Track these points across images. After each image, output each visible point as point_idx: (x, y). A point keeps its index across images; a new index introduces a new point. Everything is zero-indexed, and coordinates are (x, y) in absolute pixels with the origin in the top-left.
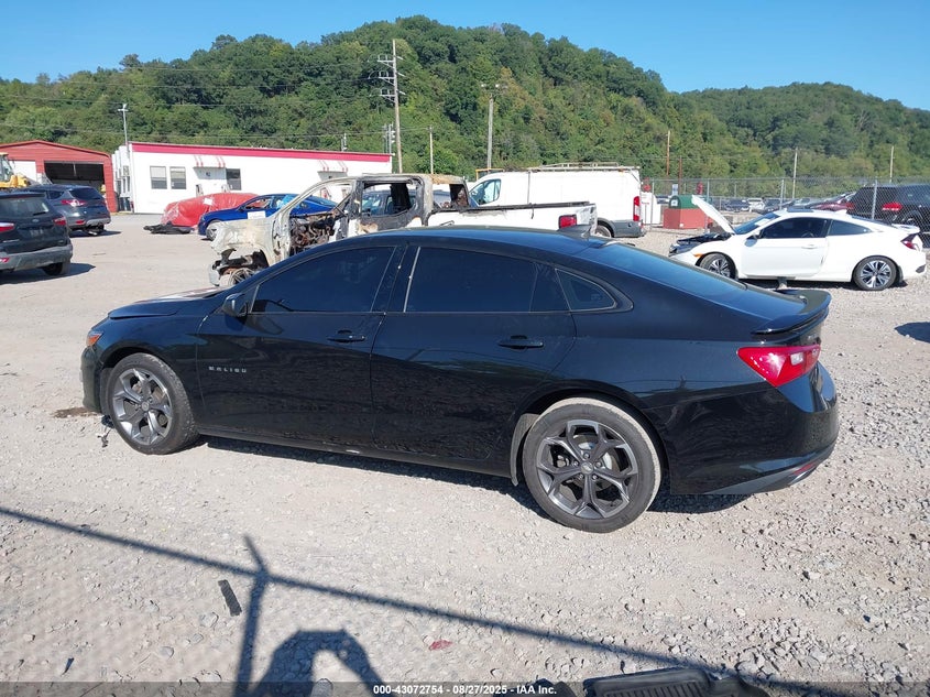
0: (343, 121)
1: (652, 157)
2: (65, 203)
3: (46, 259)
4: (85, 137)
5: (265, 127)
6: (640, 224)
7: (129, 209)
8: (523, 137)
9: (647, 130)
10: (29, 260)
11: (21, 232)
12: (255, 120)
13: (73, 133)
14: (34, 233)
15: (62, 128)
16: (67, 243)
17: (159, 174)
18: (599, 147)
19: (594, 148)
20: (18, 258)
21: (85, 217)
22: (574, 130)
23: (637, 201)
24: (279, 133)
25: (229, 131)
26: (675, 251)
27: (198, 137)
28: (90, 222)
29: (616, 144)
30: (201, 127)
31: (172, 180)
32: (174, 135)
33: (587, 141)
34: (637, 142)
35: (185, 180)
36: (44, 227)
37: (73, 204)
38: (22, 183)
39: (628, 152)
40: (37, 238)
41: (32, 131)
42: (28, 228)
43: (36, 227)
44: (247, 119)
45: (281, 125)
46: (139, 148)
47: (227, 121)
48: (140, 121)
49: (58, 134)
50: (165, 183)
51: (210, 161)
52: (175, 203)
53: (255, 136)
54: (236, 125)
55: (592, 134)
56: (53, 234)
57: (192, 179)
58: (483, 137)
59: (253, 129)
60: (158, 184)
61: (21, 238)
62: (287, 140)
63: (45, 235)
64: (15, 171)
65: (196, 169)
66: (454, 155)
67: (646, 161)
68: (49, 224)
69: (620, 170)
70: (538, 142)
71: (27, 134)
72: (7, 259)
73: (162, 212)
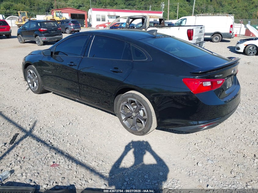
0: (154, 2)
1: (253, 13)
2: (70, 24)
3: (55, 39)
4: (86, 7)
5: (132, 4)
6: (232, 34)
7: (91, 27)
8: (209, 6)
9: (252, 3)
10: (51, 39)
11: (49, 31)
12: (130, 2)
13: (84, 6)
14: (52, 32)
15: (81, 5)
16: (61, 35)
17: (99, 17)
18: (234, 9)
19: (233, 10)
20: (48, 38)
21: (74, 28)
22: (226, 4)
23: (232, 26)
24: (136, 6)
25: (122, 5)
26: (238, 43)
27: (114, 7)
28: (76, 30)
29: (240, 9)
30: (115, 4)
31: (102, 19)
32: (108, 6)
33: (231, 7)
34: (248, 8)
35: (105, 19)
36: (55, 30)
37: (72, 25)
38: (64, 19)
39: (244, 11)
40: (53, 33)
41: (74, 6)
42: (51, 30)
43: (53, 30)
44: (128, 2)
45: (137, 3)
46: (94, 10)
47: (122, 2)
48: (100, 3)
49: (80, 6)
50: (100, 19)
51: (112, 13)
52: (98, 25)
53: (129, 7)
54: (125, 3)
55: (232, 5)
56: (58, 32)
57: (107, 19)
58: (196, 6)
59: (129, 5)
60: (98, 20)
61: (49, 33)
62: (138, 8)
63: (55, 33)
64: (63, 16)
65: (108, 16)
66: (186, 12)
67: (250, 14)
68: (56, 29)
69: (227, 16)
70: (214, 8)
71: (72, 6)
72: (45, 38)
73: (95, 27)
